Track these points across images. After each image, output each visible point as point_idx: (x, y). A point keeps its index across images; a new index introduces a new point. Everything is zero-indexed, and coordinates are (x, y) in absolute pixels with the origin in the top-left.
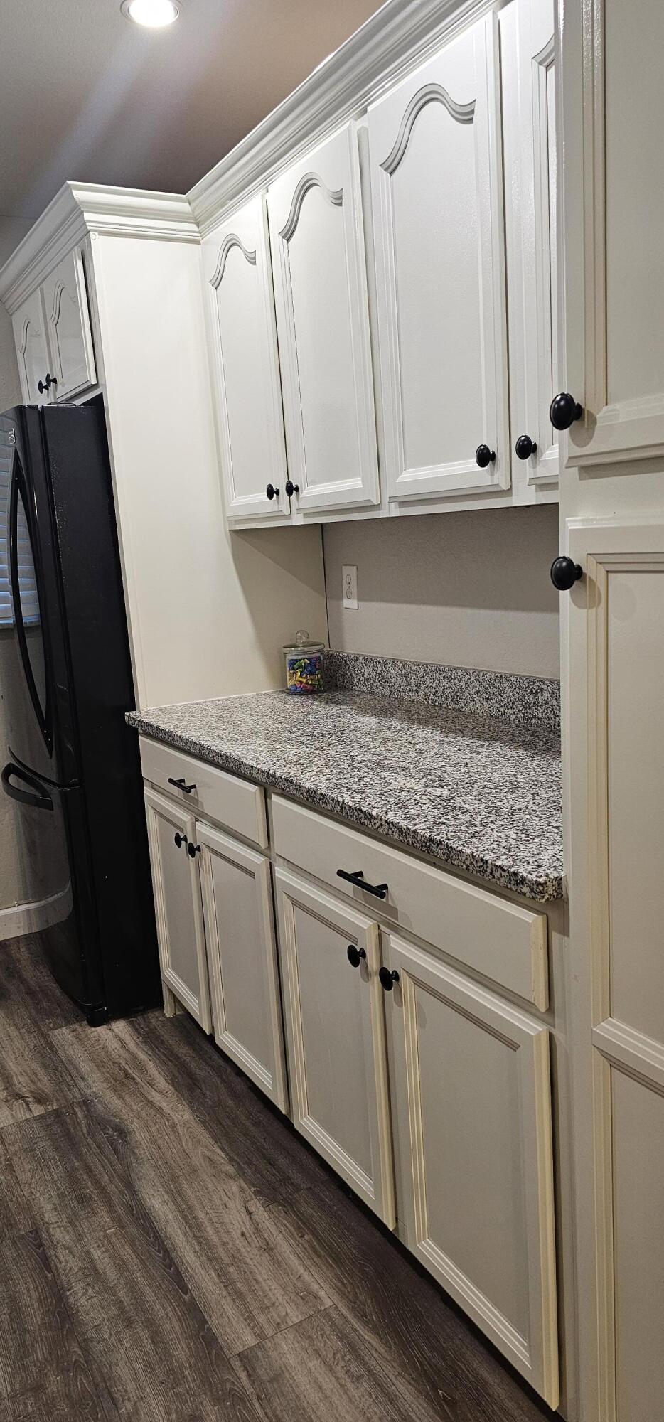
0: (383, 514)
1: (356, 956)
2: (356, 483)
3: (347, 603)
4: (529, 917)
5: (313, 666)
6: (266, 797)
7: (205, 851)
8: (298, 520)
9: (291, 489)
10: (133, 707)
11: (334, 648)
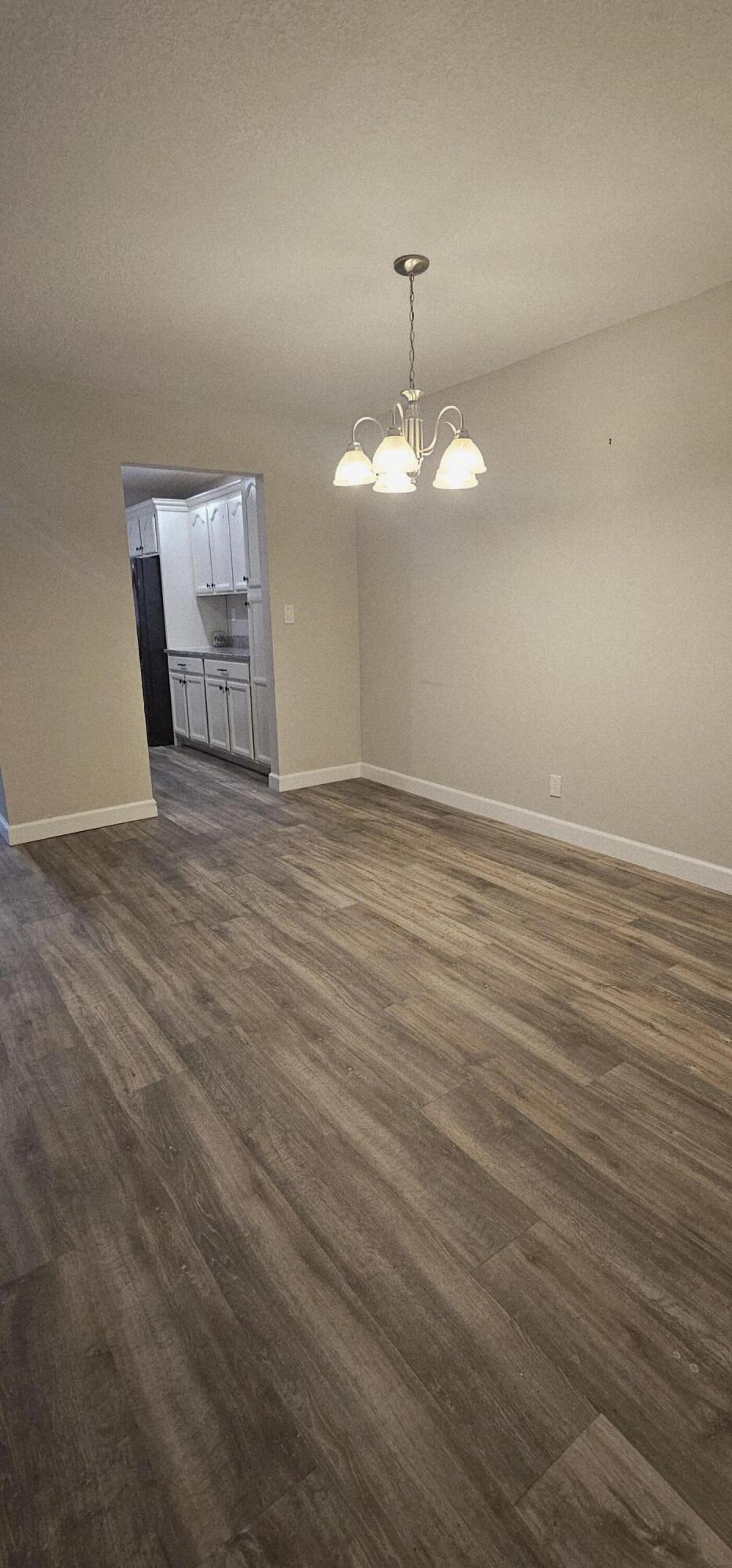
0: (234, 593)
1: (221, 688)
2: (228, 585)
3: (233, 620)
4: (245, 664)
5: (221, 638)
6: (203, 660)
7: (188, 683)
8: (215, 594)
9: (212, 585)
10: (166, 648)
11: (230, 635)
